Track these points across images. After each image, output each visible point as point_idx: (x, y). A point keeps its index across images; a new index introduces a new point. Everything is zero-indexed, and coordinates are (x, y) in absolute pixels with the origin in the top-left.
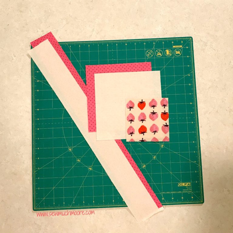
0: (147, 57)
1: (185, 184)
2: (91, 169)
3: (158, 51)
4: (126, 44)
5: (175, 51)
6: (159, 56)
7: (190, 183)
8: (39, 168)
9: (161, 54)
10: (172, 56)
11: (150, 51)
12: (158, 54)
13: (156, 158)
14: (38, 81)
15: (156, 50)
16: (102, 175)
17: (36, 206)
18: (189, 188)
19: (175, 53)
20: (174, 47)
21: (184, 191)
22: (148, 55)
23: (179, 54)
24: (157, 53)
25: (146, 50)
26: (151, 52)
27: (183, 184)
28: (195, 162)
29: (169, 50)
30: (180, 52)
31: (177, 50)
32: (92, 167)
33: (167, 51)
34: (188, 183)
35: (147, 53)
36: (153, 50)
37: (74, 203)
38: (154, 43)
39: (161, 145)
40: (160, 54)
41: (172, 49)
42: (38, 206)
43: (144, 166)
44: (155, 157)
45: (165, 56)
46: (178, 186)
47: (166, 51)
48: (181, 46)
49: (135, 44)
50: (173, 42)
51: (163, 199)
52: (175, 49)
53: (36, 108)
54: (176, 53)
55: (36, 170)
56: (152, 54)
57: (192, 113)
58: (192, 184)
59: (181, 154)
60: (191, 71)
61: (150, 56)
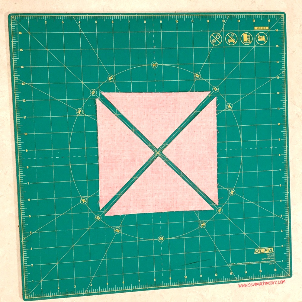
0: (211, 45)
1: (265, 251)
2: (118, 231)
3: (231, 36)
4: (177, 21)
5: (258, 36)
6: (232, 43)
7: (272, 249)
8: (31, 232)
9: (235, 41)
10: (252, 44)
11: (217, 34)
12: (230, 41)
13: (221, 212)
14: (23, 84)
15: (226, 33)
16: (136, 239)
17: (29, 293)
18: (271, 256)
19: (257, 39)
20: (256, 28)
21: (263, 260)
22: (214, 41)
23: (263, 42)
24: (228, 38)
25: (211, 33)
26: (218, 37)
27: (263, 250)
28: (281, 216)
29: (248, 34)
30: (266, 38)
31: (261, 35)
32: (120, 227)
33: (245, 36)
34: (270, 249)
35: (212, 38)
36: (222, 34)
37: (91, 285)
38: (224, 21)
39: (231, 191)
40: (233, 41)
41: (252, 33)
42: (33, 292)
43: (204, 224)
44: (220, 209)
45: (242, 45)
46: (255, 253)
47: (243, 36)
48: (267, 28)
49: (193, 21)
50: (254, 21)
51: (231, 273)
52: (257, 32)
53: (23, 132)
54: (259, 40)
55: (27, 235)
56: (220, 40)
57: (279, 139)
58: (276, 250)
59: (260, 204)
60: (281, 71)
61: (217, 43)
